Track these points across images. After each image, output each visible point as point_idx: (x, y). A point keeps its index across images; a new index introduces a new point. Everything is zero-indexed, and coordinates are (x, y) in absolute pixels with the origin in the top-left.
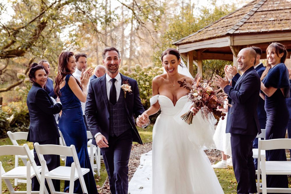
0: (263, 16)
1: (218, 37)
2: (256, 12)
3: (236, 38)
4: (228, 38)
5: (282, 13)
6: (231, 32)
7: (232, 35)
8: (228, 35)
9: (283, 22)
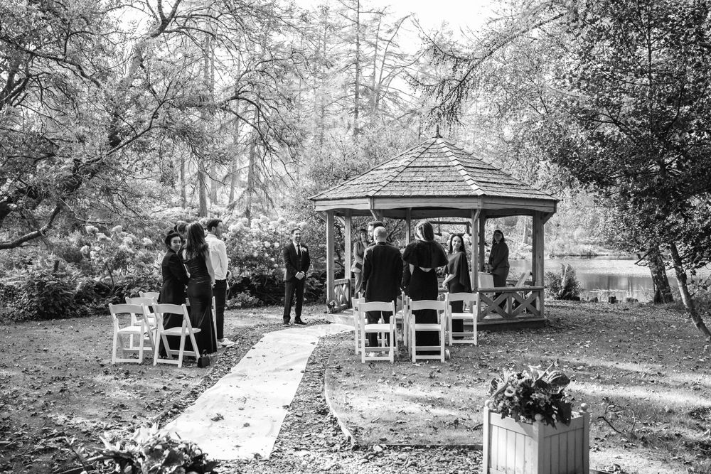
0: (413, 174)
1: (358, 198)
2: (407, 167)
3: (377, 201)
4: (367, 200)
5: (435, 172)
6: (371, 194)
7: (373, 198)
8: (367, 197)
9: (431, 184)
